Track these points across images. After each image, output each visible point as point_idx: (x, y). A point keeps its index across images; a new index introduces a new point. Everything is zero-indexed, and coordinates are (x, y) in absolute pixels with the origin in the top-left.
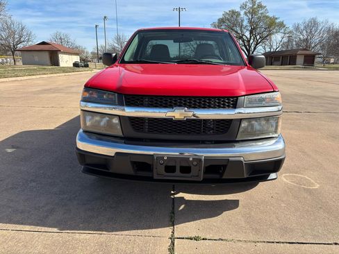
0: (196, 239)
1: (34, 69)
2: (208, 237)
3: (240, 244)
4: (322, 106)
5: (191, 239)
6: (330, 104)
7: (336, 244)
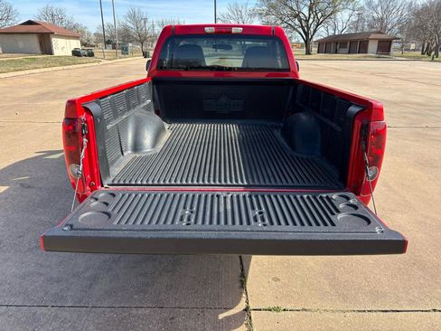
0: (277, 309)
2: (289, 307)
3: (327, 315)
4: (405, 118)
5: (270, 310)
6: (414, 113)
7: (434, 310)
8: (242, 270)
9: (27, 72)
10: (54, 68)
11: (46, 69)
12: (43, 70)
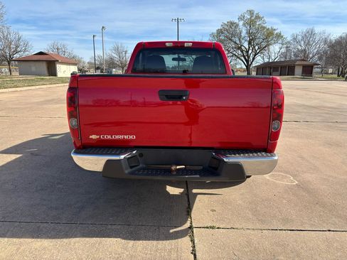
0: (212, 228)
1: (32, 80)
2: (221, 226)
3: (248, 231)
4: (320, 116)
5: (208, 228)
7: (329, 231)
8: (189, 205)
9: (37, 87)
10: (57, 85)
11: (51, 86)
12: (48, 86)
